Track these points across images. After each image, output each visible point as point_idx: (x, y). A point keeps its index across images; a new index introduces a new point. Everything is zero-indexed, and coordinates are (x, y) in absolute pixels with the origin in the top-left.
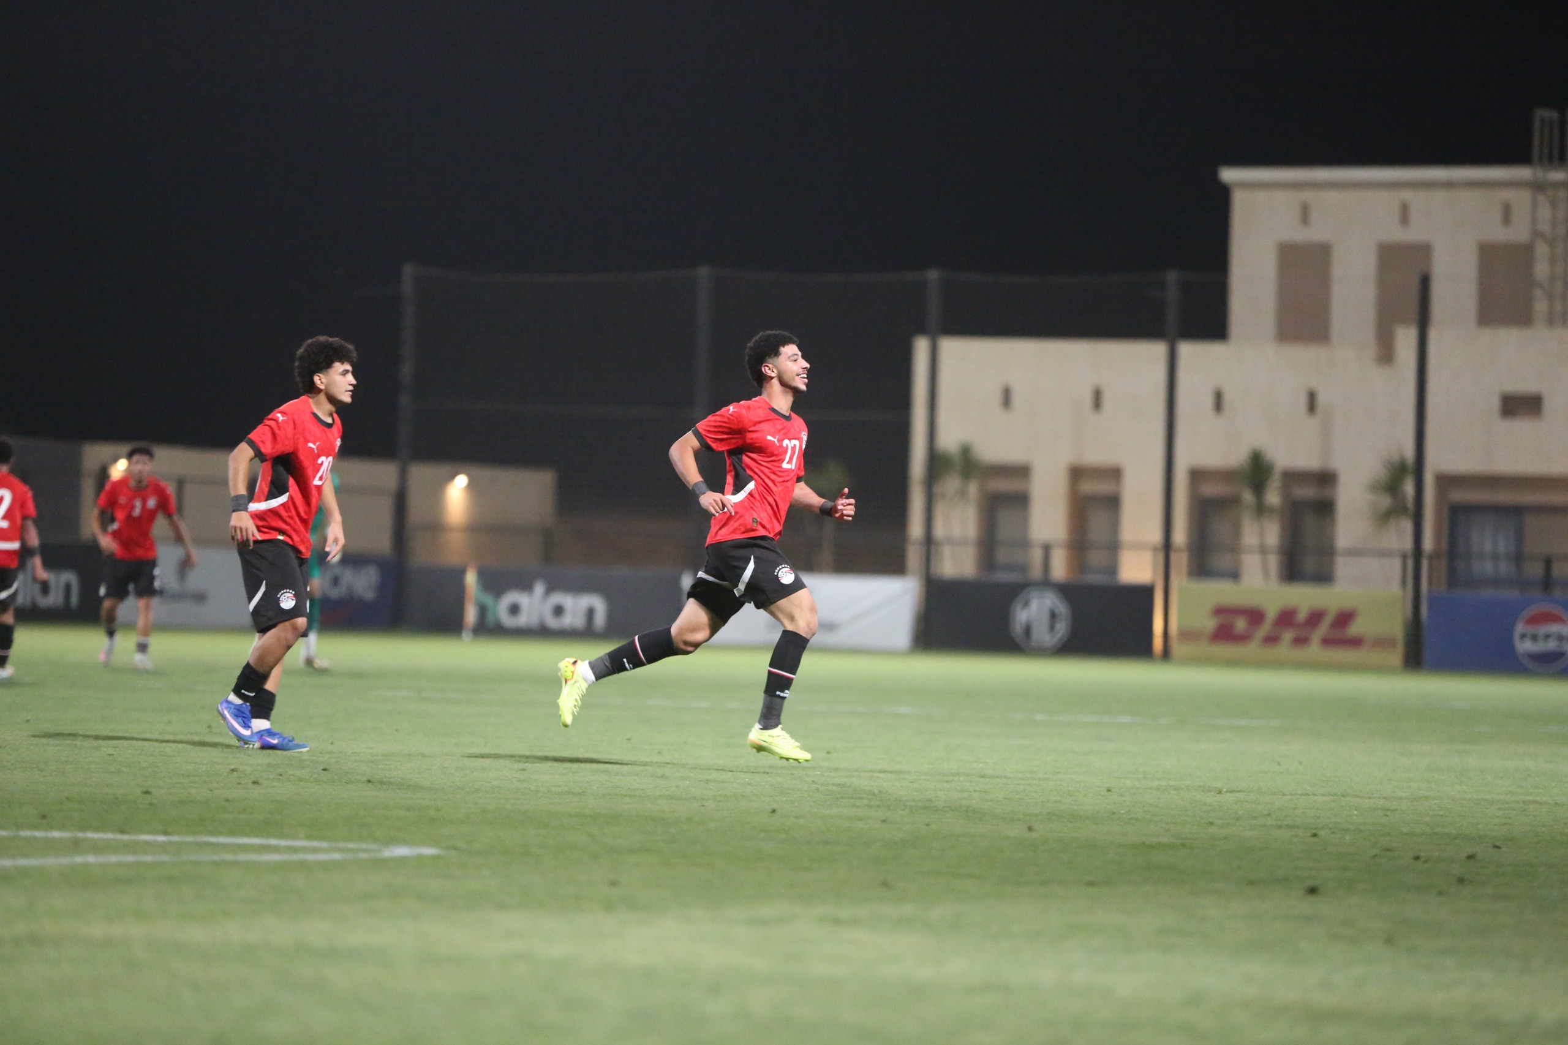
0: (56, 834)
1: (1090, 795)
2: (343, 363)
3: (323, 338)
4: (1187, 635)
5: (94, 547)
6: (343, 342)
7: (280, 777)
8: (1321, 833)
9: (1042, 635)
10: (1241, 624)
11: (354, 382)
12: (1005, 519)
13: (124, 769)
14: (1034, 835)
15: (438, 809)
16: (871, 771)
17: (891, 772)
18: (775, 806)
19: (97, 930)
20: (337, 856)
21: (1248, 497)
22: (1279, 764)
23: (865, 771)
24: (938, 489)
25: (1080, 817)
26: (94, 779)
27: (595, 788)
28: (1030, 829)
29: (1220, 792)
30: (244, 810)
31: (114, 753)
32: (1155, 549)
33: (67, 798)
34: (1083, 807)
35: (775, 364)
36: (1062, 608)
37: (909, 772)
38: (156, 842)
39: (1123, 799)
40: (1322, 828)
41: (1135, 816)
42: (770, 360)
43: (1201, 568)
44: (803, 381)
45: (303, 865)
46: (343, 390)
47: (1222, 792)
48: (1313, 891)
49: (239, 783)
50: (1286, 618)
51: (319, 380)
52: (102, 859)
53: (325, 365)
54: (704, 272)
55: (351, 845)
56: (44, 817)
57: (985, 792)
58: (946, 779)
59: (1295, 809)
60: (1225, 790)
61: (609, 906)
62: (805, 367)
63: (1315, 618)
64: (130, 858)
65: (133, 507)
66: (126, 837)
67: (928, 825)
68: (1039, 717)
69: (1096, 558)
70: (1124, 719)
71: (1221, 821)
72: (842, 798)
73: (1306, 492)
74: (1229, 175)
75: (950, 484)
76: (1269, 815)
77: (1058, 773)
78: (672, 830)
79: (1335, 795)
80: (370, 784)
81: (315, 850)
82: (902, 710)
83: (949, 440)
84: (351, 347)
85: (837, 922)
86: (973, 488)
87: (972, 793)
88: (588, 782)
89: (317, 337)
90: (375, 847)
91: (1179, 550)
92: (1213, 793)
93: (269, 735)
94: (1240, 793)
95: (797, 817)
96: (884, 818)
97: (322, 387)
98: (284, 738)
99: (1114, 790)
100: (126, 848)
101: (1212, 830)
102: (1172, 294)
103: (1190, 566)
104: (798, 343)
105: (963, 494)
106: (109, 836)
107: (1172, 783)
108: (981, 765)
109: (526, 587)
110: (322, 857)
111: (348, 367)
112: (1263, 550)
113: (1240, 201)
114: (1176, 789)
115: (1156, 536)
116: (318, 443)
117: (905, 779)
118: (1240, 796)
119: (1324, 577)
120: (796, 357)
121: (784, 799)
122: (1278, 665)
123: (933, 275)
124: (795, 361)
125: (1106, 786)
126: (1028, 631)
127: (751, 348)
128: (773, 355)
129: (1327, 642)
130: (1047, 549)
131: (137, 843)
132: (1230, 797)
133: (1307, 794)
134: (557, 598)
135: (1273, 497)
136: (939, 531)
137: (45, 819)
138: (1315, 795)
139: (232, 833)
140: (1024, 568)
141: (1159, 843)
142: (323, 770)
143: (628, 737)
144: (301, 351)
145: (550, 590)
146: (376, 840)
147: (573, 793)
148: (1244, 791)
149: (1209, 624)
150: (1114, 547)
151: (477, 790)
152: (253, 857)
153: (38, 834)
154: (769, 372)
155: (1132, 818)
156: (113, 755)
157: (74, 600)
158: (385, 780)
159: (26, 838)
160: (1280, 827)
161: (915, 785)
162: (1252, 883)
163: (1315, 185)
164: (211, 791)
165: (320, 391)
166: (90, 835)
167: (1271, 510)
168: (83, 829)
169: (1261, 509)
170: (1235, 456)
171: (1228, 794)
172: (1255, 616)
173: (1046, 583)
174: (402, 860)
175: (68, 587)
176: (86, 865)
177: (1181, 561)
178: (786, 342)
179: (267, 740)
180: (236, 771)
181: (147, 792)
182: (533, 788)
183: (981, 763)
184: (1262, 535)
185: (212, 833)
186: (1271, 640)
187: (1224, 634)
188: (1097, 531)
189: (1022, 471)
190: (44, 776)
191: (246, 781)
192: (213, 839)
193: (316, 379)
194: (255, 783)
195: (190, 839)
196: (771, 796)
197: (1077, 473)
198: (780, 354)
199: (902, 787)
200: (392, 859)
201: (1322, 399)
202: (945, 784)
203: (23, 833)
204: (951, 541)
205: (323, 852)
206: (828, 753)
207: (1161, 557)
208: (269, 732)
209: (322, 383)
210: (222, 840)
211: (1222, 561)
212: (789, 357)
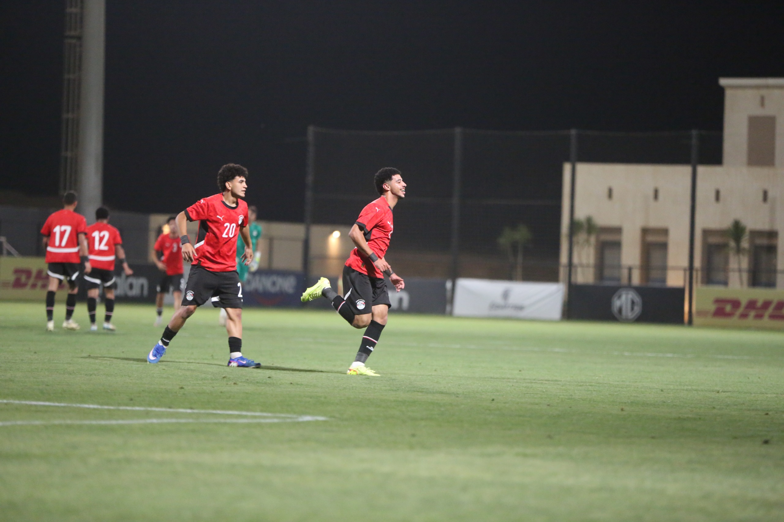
0: (137, 408)
1: (653, 393)
2: (240, 176)
3: (231, 165)
4: (701, 313)
5: (154, 267)
6: (242, 167)
7: (247, 381)
8: (770, 413)
9: (627, 312)
10: (728, 308)
11: (246, 186)
12: (609, 255)
13: (171, 377)
14: (624, 413)
15: (325, 398)
16: (542, 380)
17: (552, 381)
18: (494, 397)
19: (158, 456)
20: (276, 421)
21: (732, 244)
22: (748, 378)
23: (539, 380)
24: (575, 239)
25: (647, 404)
26: (156, 381)
27: (403, 387)
28: (622, 410)
29: (718, 392)
30: (230, 397)
31: (165, 368)
32: (685, 270)
33: (143, 391)
34: (648, 399)
35: (389, 184)
36: (637, 299)
37: (561, 381)
38: (186, 413)
39: (670, 395)
40: (771, 410)
41: (675, 404)
42: (387, 182)
43: (708, 280)
44: (403, 193)
45: (259, 425)
46: (240, 190)
47: (720, 392)
48: (766, 442)
49: (227, 384)
50: (752, 305)
51: (228, 185)
52: (160, 421)
53: (231, 178)
54: (458, 130)
55: (283, 415)
56: (131, 400)
57: (599, 391)
58: (579, 384)
59: (756, 401)
60: (721, 391)
61: (411, 447)
62: (404, 186)
63: (766, 304)
64: (174, 420)
65: (173, 248)
66: (171, 410)
67: (570, 407)
68: (626, 354)
69: (655, 274)
70: (670, 355)
71: (719, 407)
72: (527, 393)
73: (763, 241)
74: (723, 82)
75: (581, 237)
76: (743, 404)
77: (636, 382)
78: (442, 409)
79: (777, 394)
80: (292, 385)
81: (265, 417)
82: (557, 350)
83: (581, 214)
84: (245, 169)
85: (525, 456)
86: (593, 239)
87: (593, 392)
88: (400, 385)
89: (228, 164)
90: (295, 416)
91: (697, 270)
92: (714, 393)
93: (242, 359)
94: (729, 393)
95: (505, 403)
96: (548, 404)
97: (230, 189)
98: (249, 361)
99: (665, 391)
100: (172, 415)
101: (715, 411)
102: (694, 142)
103: (702, 278)
104: (401, 174)
105: (587, 241)
106: (163, 409)
107: (694, 387)
108: (597, 378)
110: (268, 421)
111: (244, 179)
112: (740, 270)
113: (729, 95)
114: (696, 390)
115: (685, 263)
116: (223, 216)
117: (558, 384)
118: (728, 394)
119: (771, 284)
120: (400, 181)
121: (498, 394)
122: (748, 328)
123: (573, 132)
124: (399, 183)
125: (661, 388)
126: (620, 310)
127: (378, 176)
128: (389, 180)
129: (772, 317)
130: (630, 269)
131: (178, 413)
132: (723, 395)
133: (763, 393)
135: (745, 244)
136: (576, 260)
137: (132, 401)
138: (767, 394)
139: (224, 409)
140: (619, 279)
141: (688, 417)
142: (269, 378)
143: (420, 362)
144: (220, 171)
146: (295, 413)
147: (393, 390)
148: (731, 392)
149: (713, 308)
150: (664, 268)
151: (345, 388)
152: (234, 421)
153: (129, 408)
154: (386, 188)
155: (674, 405)
156: (165, 369)
157: (146, 292)
158: (299, 383)
159: (123, 410)
160: (749, 410)
161: (564, 387)
162: (735, 438)
163: (767, 87)
164: (213, 387)
165: (228, 190)
166: (154, 409)
167: (744, 249)
168: (150, 405)
169: (739, 250)
170: (726, 223)
171: (723, 393)
172: (736, 304)
173: (629, 286)
174: (308, 423)
175: (142, 287)
176: (152, 424)
177: (698, 276)
178: (395, 173)
179: (241, 362)
180: (225, 378)
181: (182, 388)
182: (372, 387)
183: (597, 377)
184: (739, 263)
185: (214, 408)
186: (744, 316)
187: (720, 312)
188: (655, 260)
189: (618, 230)
190: (131, 380)
191: (230, 383)
192: (214, 412)
193: (227, 184)
194: (235, 384)
195: (203, 411)
196: (492, 392)
197: (645, 231)
198: (392, 179)
199: (557, 388)
200: (303, 422)
201: (770, 195)
202: (579, 387)
203: (122, 408)
204: (582, 266)
205: (269, 418)
206: (520, 371)
207: (688, 273)
208: (242, 358)
209: (230, 186)
210: (219, 412)
211: (720, 276)
212: (396, 181)
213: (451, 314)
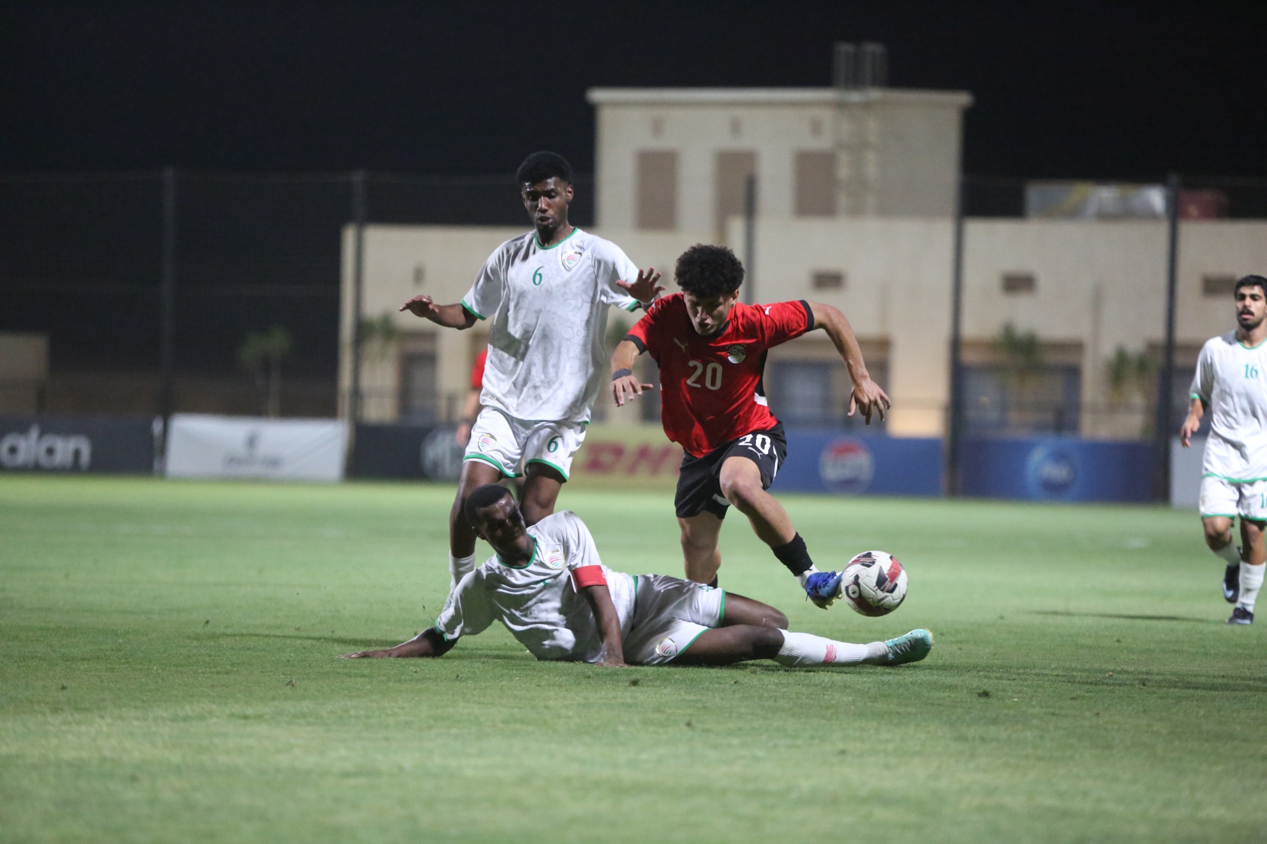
9: (446, 468)
10: (607, 458)
12: (417, 374)
18: (209, 618)
24: (364, 350)
50: (643, 451)
54: (170, 176)
74: (595, 95)
75: (374, 346)
78: (120, 641)
83: (373, 308)
86: (393, 350)
95: (226, 627)
96: (297, 627)
105: (383, 354)
109: (22, 429)
121: (217, 612)
123: (358, 177)
126: (435, 464)
134: (50, 440)
136: (365, 384)
140: (432, 413)
145: (43, 433)
163: (666, 103)
186: (631, 470)
187: (595, 465)
189: (431, 336)
196: (207, 609)
197: (476, 337)
204: (375, 393)
213: (162, 475)
